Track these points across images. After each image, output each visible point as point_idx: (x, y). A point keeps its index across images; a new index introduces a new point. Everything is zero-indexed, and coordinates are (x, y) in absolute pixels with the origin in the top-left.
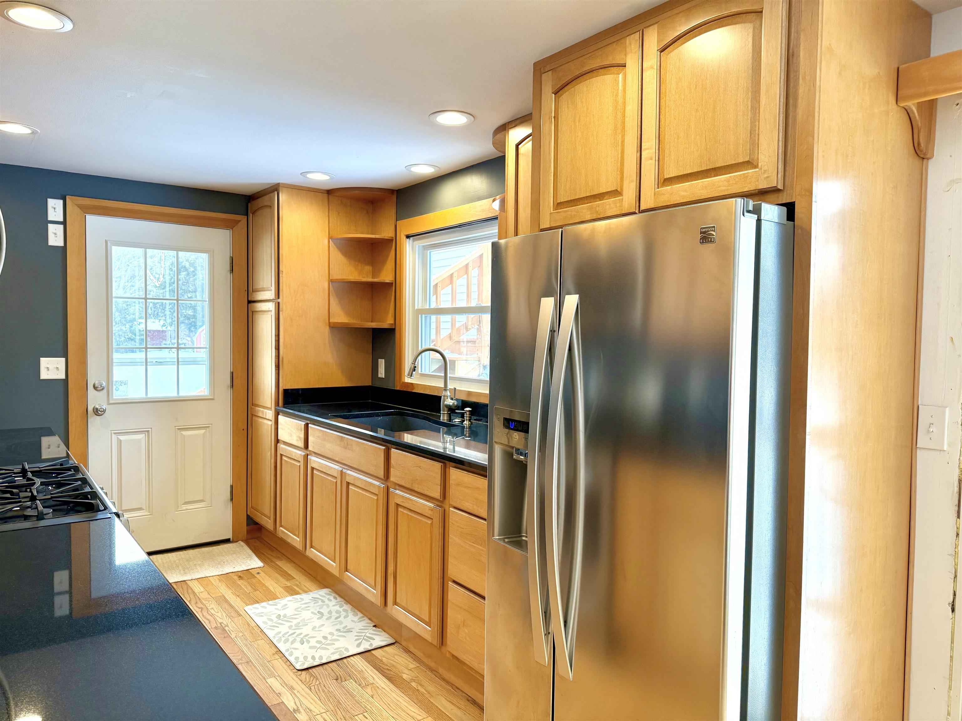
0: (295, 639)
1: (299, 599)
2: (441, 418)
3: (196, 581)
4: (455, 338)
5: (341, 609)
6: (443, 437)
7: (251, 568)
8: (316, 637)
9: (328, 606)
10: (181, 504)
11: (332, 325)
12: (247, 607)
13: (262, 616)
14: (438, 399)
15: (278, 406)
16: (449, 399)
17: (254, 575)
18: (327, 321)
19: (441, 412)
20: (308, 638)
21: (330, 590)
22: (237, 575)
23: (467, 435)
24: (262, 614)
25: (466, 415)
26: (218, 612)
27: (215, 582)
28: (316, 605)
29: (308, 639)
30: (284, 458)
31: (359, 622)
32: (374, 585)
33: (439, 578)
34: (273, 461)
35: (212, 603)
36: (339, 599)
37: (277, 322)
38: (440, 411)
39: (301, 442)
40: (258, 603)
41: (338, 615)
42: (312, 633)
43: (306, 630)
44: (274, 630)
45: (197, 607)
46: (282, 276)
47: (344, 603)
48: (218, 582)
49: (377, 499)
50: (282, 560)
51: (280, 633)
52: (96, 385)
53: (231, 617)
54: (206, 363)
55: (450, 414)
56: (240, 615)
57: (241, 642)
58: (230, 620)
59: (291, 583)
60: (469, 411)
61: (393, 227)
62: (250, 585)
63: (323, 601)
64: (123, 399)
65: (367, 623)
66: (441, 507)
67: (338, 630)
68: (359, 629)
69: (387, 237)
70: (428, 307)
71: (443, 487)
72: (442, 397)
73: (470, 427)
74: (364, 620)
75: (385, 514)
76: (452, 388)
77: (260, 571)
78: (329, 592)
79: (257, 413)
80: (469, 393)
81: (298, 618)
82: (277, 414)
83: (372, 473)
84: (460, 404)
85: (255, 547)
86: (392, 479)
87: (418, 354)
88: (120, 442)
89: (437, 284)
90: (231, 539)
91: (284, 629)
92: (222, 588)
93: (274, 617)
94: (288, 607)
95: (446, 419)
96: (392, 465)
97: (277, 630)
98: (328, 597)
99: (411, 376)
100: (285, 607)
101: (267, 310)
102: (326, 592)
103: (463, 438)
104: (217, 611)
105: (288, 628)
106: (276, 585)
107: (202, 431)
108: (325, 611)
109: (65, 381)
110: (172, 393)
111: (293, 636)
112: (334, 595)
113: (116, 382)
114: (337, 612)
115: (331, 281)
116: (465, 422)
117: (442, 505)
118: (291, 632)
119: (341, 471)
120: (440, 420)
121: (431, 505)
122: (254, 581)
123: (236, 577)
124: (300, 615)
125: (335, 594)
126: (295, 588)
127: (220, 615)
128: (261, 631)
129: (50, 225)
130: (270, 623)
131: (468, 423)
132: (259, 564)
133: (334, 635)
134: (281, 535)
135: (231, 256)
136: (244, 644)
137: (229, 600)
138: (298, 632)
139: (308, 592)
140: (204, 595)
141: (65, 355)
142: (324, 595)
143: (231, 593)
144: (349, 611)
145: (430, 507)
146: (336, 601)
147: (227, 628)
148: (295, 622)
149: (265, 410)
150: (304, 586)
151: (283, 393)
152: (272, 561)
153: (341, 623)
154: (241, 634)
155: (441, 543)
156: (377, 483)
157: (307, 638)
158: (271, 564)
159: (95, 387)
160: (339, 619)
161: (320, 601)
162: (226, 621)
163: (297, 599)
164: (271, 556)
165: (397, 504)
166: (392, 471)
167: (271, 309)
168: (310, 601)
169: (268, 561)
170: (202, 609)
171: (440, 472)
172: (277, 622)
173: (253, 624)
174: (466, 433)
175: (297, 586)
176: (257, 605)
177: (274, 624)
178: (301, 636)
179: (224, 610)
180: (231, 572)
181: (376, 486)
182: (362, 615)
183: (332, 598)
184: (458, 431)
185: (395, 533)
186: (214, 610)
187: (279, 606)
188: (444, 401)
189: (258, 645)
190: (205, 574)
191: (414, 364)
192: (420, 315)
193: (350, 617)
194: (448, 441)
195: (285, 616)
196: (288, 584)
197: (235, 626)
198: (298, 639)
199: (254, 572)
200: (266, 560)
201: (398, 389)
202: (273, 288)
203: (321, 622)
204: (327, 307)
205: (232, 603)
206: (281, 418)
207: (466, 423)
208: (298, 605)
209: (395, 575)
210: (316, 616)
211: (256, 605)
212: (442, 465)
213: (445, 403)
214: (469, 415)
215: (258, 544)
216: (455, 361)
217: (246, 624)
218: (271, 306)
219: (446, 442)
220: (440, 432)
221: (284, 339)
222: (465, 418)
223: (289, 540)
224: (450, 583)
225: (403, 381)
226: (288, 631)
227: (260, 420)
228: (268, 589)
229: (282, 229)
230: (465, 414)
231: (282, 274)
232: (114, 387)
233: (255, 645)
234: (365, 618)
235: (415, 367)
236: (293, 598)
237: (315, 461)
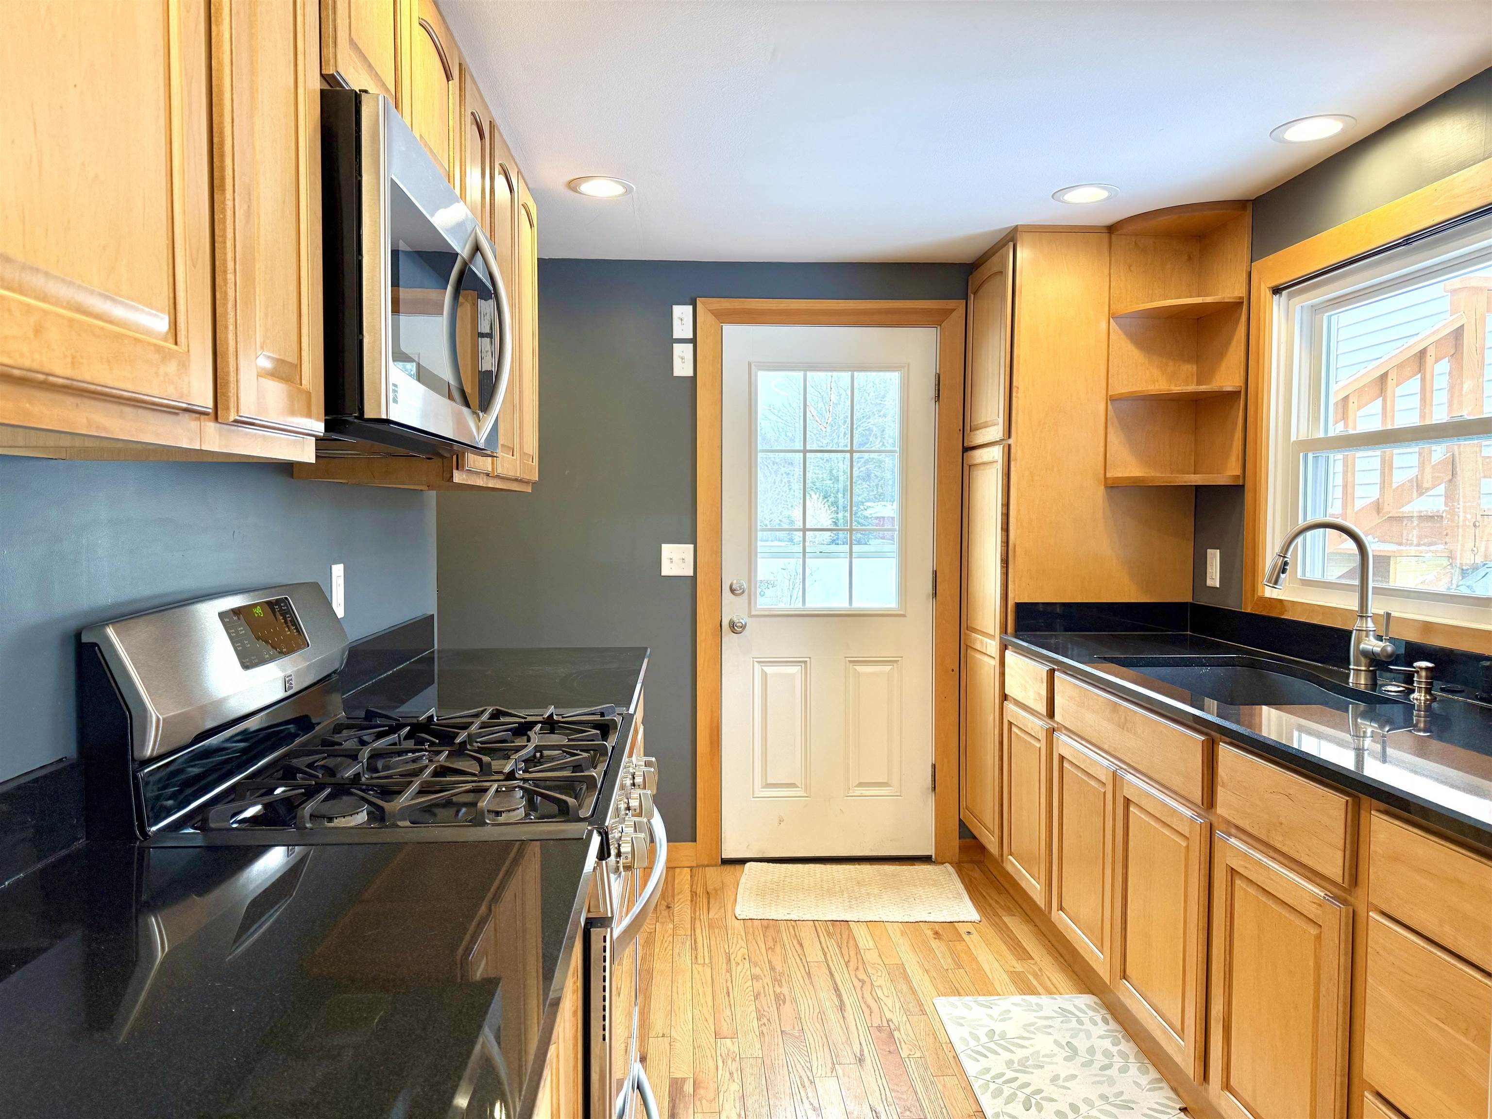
0: (1015, 1094)
1: (1034, 1006)
2: (1351, 680)
3: (864, 925)
4: (1390, 509)
5: (1114, 1050)
6: (1356, 724)
7: (958, 920)
8: (1056, 1101)
9: (1089, 1036)
10: (854, 785)
11: (1110, 482)
12: (939, 998)
13: (962, 1025)
14: (1344, 636)
15: (1006, 633)
16: (1372, 638)
17: (961, 935)
18: (1102, 476)
19: (1351, 667)
20: (1041, 1099)
21: (1095, 999)
22: (932, 929)
23: (1422, 725)
24: (961, 1021)
25: (1420, 677)
26: (888, 997)
27: (895, 933)
28: (1065, 1026)
29: (1040, 1101)
30: (1014, 729)
31: (1150, 1090)
32: (1180, 1028)
33: (1339, 1072)
34: (997, 732)
35: (881, 976)
36: (1113, 1025)
37: (1005, 481)
38: (1349, 664)
39: (1042, 703)
40: (959, 994)
41: (1107, 1061)
42: (1050, 1090)
43: (1038, 1079)
44: (978, 1061)
45: (856, 976)
46: (1017, 397)
47: (1123, 1037)
48: (899, 934)
49: (1187, 847)
50: (1014, 915)
51: (988, 1070)
52: (734, 587)
53: (908, 1013)
54: (895, 555)
55: (1374, 673)
56: (923, 1012)
57: (915, 1070)
58: (905, 1018)
59: (1023, 967)
60: (1427, 669)
61: (1244, 275)
62: (951, 954)
63: (1080, 1022)
64: (770, 609)
65: (1168, 1098)
66: (1344, 902)
67: (1103, 1097)
68: (1148, 1108)
69: (1230, 298)
70: (1322, 435)
71: (1352, 852)
72: (1354, 631)
73: (1428, 708)
74: (1161, 1088)
75: (1204, 883)
76: (1381, 612)
77: (973, 930)
78: (1095, 1003)
79: (974, 644)
80: (1427, 627)
81: (1027, 1048)
82: (1004, 647)
83: (1176, 789)
84: (1402, 651)
85: (971, 879)
86: (1220, 810)
87: (1294, 534)
88: (765, 675)
89: (1346, 398)
90: (933, 857)
91: (997, 1064)
92: (903, 949)
93: (982, 1033)
94: (1010, 1018)
95: (1363, 682)
96: (1219, 779)
97: (984, 1063)
98: (1091, 1013)
99: (1276, 583)
100: (1005, 1016)
101: (991, 459)
102: (1088, 1003)
103: (1410, 731)
104: (886, 995)
105: (1004, 1064)
106: (996, 965)
107: (887, 668)
108: (1082, 1044)
109: (694, 578)
110: (840, 603)
111: (1012, 1085)
112: (1103, 1012)
113: (761, 581)
114: (1107, 1054)
115: (1112, 399)
116: (1416, 695)
117: (1349, 898)
118: (1010, 1075)
119: (1114, 773)
120: (1348, 684)
121: (1317, 891)
122: (959, 946)
123: (929, 933)
124: (1031, 1042)
125: (1106, 1012)
126: (1031, 978)
127: (889, 1002)
128: (954, 1057)
129: (676, 346)
130: (973, 1043)
131: (1423, 698)
132: (975, 916)
133: (1093, 1107)
134: (1009, 869)
135: (938, 372)
136: (920, 1075)
137: (910, 974)
138: (1023, 1078)
139: (1055, 994)
140: (871, 956)
141: (694, 541)
142: (1084, 1008)
143: (916, 963)
144: (1132, 1059)
145: (1314, 896)
146: (1106, 1028)
147: (896, 1034)
148: (1020, 1053)
149: (986, 639)
150: (1049, 978)
151: (1014, 609)
152: (996, 914)
153: (1112, 1082)
154: (918, 1054)
155: (1343, 991)
156: (1189, 813)
157: (1038, 1097)
158: (994, 921)
159: (732, 590)
160: (1108, 1072)
161: (1074, 1020)
162: (897, 1017)
163: (1030, 1004)
164: (997, 902)
165: (1232, 869)
166: (1222, 794)
167: (996, 458)
168: (1055, 1015)
169: (990, 912)
170: (863, 982)
171: (1343, 816)
172: (986, 1045)
173: (943, 1038)
174: (1418, 721)
175: (1036, 976)
176: (957, 998)
177: (980, 1049)
178: (1028, 1091)
179: (899, 994)
180: (924, 920)
181: (1185, 819)
182: (1158, 1076)
183: (1098, 1018)
184: (1397, 711)
185: (1228, 931)
186: (882, 990)
187: (995, 1012)
188: (1359, 642)
189: (944, 1086)
190: (880, 916)
191: (1285, 557)
192: (1301, 454)
193: (1130, 1073)
194: (1369, 734)
195: (1003, 1036)
196: (1019, 967)
197: (910, 1032)
198: (1021, 1096)
199: (960, 927)
200: (986, 909)
201: (1249, 611)
202: (1001, 420)
203: (1071, 1068)
204: (1102, 449)
205: (914, 983)
206: (1010, 656)
207: (1419, 697)
208: (1030, 1017)
209: (1226, 1024)
210: (1062, 1051)
211: (954, 999)
212: (1347, 801)
213: (1362, 646)
214: (1427, 678)
215: (977, 874)
216: (1389, 557)
217: (931, 1033)
218: (995, 453)
219: (1362, 735)
220: (1347, 711)
221: (1018, 511)
222: (1415, 685)
223: (1023, 884)
224: (1369, 1096)
225: (1260, 594)
226: (1004, 1071)
227: (978, 656)
228: (980, 969)
229: (1020, 308)
230: (1416, 675)
231: (1017, 393)
232: (759, 590)
233: (939, 1086)
234: (1164, 1085)
235: (1286, 563)
236: (1023, 1000)
237: (1065, 744)
